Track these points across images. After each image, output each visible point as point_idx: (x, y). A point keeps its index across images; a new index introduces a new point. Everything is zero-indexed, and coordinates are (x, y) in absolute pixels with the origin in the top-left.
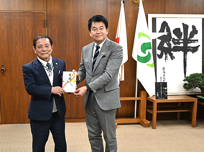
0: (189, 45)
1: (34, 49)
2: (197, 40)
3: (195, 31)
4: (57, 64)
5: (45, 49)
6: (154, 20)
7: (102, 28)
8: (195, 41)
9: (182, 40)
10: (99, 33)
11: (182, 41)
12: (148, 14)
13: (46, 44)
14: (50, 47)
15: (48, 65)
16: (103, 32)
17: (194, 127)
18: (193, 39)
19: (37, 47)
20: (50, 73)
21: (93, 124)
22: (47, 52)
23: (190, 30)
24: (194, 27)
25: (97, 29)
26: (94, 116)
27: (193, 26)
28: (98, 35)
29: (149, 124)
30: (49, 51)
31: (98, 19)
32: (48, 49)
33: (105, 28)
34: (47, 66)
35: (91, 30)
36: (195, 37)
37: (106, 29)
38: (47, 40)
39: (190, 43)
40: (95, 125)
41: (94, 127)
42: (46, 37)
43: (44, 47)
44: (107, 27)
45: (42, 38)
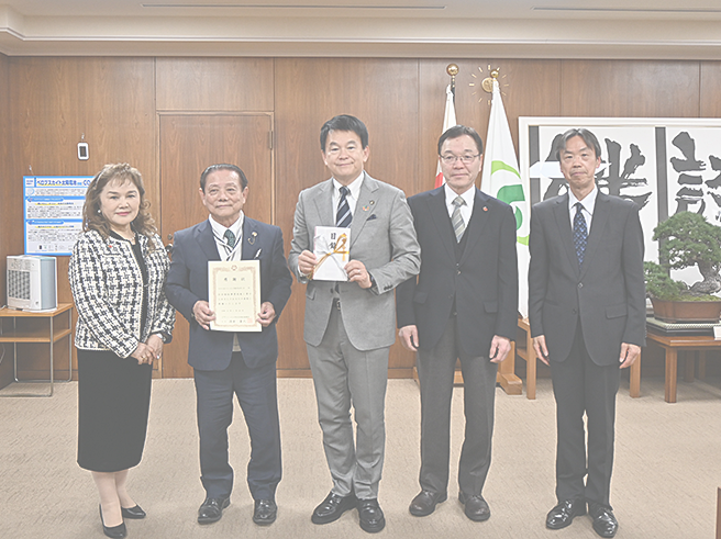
0: (623, 192)
1: (202, 193)
2: (644, 180)
3: (637, 158)
4: (255, 234)
5: (223, 197)
6: (534, 132)
7: (351, 145)
8: (638, 181)
9: (605, 179)
10: (344, 157)
11: (605, 183)
12: (520, 118)
13: (229, 185)
14: (239, 192)
15: (228, 235)
16: (354, 155)
17: (634, 396)
18: (632, 176)
19: (207, 191)
20: (231, 254)
21: (334, 387)
22: (231, 202)
23: (625, 155)
24: (634, 148)
25: (340, 147)
26: (338, 366)
27: (632, 145)
28: (343, 162)
29: (519, 385)
30: (235, 202)
31: (344, 124)
32: (232, 197)
33: (360, 145)
34: (225, 236)
35: (327, 149)
36: (639, 173)
37: (363, 148)
38: (234, 175)
39: (625, 186)
40: (337, 390)
41: (336, 393)
42: (231, 169)
43: (222, 190)
44: (364, 143)
45: (220, 169)
